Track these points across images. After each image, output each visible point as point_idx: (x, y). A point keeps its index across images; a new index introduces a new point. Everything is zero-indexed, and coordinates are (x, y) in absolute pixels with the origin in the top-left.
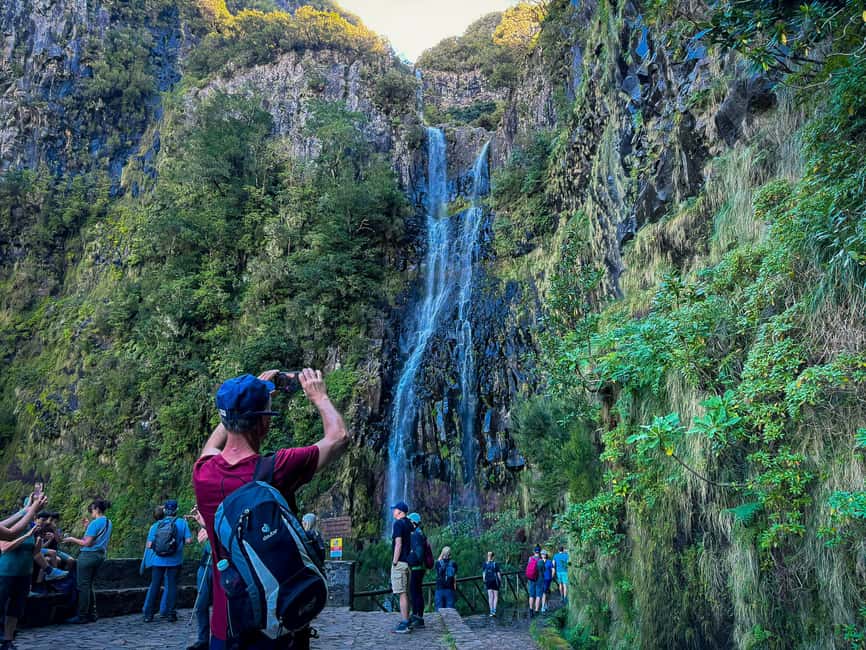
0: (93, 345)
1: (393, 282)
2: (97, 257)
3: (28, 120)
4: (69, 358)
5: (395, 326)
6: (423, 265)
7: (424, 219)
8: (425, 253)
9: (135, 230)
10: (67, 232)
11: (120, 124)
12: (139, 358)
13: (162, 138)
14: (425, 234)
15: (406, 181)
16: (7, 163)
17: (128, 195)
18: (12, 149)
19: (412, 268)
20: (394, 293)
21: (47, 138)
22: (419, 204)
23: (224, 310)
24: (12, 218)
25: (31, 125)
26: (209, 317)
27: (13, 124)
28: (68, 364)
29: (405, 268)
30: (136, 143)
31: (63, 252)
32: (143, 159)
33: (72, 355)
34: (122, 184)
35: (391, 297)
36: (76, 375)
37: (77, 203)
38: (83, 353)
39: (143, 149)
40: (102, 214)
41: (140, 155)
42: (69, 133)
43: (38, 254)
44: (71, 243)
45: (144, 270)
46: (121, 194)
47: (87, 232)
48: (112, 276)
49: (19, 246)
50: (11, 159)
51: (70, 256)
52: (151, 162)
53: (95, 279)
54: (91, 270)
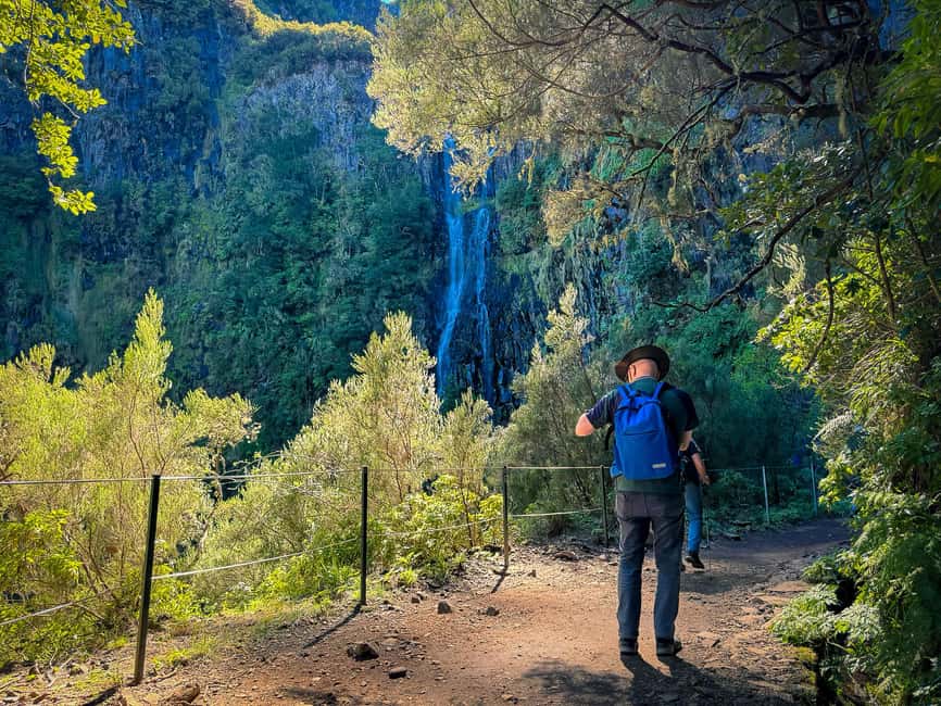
0: (209, 327)
1: (425, 272)
2: (190, 253)
3: (111, 132)
4: (191, 336)
5: (431, 307)
6: (447, 257)
7: (444, 216)
8: (447, 247)
9: (216, 229)
10: (162, 231)
11: (186, 131)
12: (250, 336)
13: (222, 143)
14: (446, 231)
15: (427, 182)
16: (101, 172)
17: (202, 196)
18: (104, 160)
19: (438, 260)
20: (427, 280)
21: (131, 148)
22: (438, 203)
23: (309, 301)
24: (117, 222)
25: (114, 136)
26: (299, 306)
27: (101, 136)
28: (192, 341)
29: (433, 259)
30: (200, 146)
31: (160, 248)
32: (208, 162)
33: (194, 335)
34: (196, 187)
35: (425, 284)
36: (200, 350)
37: (167, 208)
38: (203, 333)
39: (207, 153)
40: (187, 216)
41: (205, 158)
42: (144, 141)
43: (142, 251)
44: (167, 239)
45: (231, 263)
46: (196, 194)
47: (176, 229)
48: (208, 269)
49: (125, 244)
50: (104, 168)
51: (168, 252)
52: (217, 166)
53: (192, 270)
54: (187, 264)
